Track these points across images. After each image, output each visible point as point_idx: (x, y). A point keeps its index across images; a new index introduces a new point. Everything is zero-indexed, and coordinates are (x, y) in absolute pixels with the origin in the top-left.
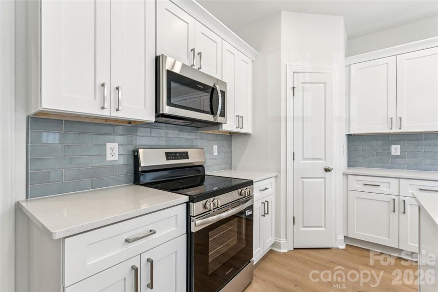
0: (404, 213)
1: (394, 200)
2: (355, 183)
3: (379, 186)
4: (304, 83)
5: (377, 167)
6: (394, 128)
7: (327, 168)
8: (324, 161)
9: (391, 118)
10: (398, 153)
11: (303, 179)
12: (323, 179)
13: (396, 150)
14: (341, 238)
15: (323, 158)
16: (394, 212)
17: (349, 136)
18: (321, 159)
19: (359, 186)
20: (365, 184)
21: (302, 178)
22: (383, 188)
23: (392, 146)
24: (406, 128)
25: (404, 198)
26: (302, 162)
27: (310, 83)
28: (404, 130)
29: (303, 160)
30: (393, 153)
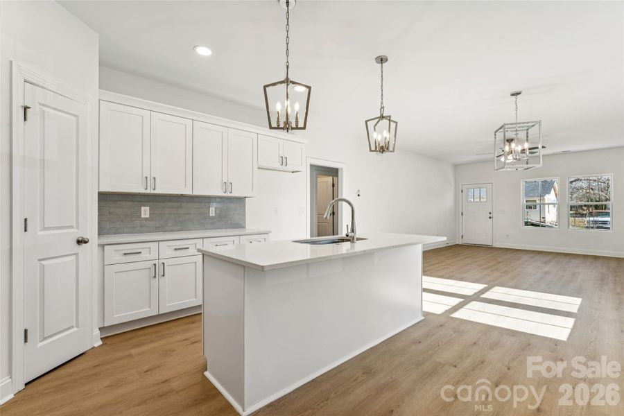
0: (164, 275)
1: (155, 265)
2: (113, 254)
3: (140, 253)
4: (44, 105)
5: (126, 233)
6: (149, 188)
7: (80, 239)
8: (76, 230)
9: (146, 178)
10: (148, 216)
11: (42, 262)
12: (75, 256)
13: (145, 212)
14: (97, 332)
15: (75, 226)
16: (155, 277)
17: (100, 194)
18: (72, 227)
19: (118, 258)
20: (125, 254)
21: (40, 260)
22: (145, 255)
23: (142, 208)
24: (160, 190)
25: (163, 261)
26: (40, 233)
27: (55, 109)
28: (158, 191)
29: (42, 230)
30: (143, 216)
